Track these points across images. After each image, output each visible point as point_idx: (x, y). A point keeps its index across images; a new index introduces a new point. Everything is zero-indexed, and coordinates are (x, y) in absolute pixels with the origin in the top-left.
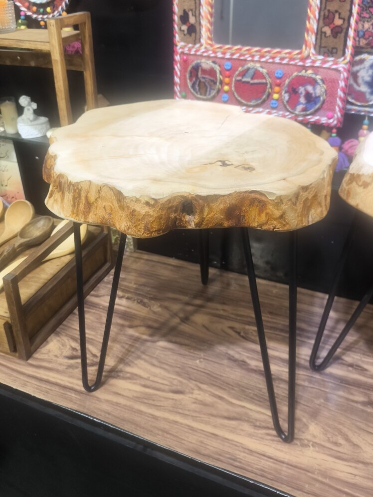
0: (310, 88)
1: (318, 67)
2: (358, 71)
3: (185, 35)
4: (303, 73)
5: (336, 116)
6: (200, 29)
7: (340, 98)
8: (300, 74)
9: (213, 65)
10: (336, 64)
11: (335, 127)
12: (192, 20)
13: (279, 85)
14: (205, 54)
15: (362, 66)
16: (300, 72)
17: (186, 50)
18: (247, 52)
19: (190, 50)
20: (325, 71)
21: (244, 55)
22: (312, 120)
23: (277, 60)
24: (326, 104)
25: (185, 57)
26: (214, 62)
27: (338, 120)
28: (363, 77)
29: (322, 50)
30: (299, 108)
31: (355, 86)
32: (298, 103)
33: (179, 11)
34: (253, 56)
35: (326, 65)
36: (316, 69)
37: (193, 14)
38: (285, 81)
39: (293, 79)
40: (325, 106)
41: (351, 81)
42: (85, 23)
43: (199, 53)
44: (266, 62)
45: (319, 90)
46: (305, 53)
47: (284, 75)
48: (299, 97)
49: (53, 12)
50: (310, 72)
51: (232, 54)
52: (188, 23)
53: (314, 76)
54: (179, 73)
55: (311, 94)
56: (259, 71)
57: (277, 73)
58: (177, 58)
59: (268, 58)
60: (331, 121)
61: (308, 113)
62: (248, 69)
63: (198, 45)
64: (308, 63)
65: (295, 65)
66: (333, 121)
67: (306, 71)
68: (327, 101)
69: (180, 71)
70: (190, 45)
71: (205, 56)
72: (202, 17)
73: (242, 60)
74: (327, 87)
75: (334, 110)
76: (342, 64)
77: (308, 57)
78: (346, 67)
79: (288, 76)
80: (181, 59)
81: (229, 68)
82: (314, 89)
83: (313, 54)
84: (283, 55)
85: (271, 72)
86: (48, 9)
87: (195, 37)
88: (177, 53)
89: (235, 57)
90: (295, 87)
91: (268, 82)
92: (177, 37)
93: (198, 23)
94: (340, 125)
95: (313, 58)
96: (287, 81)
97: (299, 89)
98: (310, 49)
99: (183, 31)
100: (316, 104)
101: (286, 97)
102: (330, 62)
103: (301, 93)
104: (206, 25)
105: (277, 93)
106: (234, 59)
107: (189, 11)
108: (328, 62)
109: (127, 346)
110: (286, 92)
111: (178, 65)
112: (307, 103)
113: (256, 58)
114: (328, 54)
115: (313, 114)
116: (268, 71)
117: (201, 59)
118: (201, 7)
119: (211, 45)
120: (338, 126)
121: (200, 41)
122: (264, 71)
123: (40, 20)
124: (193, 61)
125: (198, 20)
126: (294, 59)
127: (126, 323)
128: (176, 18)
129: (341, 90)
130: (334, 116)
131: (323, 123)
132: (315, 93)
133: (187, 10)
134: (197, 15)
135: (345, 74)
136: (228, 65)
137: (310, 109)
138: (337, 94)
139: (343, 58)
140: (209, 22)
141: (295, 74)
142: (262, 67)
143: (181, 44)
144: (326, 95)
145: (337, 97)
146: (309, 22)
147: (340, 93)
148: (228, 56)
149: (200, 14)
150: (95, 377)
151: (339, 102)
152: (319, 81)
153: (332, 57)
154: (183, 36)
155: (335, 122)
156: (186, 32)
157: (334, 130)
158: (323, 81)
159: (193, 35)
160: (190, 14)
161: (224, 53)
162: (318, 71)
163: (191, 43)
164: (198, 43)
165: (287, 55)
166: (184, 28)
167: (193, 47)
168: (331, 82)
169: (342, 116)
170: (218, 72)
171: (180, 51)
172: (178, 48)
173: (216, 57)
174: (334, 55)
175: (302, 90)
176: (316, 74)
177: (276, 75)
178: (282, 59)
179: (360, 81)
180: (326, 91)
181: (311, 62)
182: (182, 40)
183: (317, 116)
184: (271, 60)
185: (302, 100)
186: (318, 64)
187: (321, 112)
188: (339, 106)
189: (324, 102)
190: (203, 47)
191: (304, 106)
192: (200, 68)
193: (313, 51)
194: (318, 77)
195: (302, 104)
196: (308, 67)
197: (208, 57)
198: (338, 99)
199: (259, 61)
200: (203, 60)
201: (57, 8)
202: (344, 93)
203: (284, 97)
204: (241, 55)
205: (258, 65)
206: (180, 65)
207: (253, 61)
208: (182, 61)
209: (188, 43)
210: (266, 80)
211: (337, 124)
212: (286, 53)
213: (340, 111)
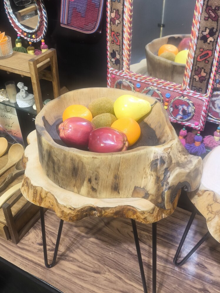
0: (185, 107)
1: (191, 96)
2: (215, 101)
3: (113, 64)
4: (182, 98)
5: (200, 125)
6: (122, 62)
7: (203, 116)
8: (180, 98)
9: (130, 84)
10: (202, 96)
11: (199, 130)
12: (118, 57)
13: (168, 102)
14: (125, 77)
15: (218, 98)
16: (180, 97)
17: (114, 72)
18: (149, 80)
19: (116, 72)
20: (195, 99)
21: (148, 82)
22: (186, 124)
23: (167, 88)
24: (195, 117)
25: (114, 76)
26: (130, 82)
27: (201, 127)
28: (218, 104)
29: (193, 88)
30: (179, 117)
31: (213, 108)
32: (178, 114)
33: (110, 50)
34: (153, 83)
35: (196, 96)
36: (190, 98)
37: (118, 54)
38: (171, 100)
39: (176, 100)
40: (194, 118)
41: (211, 106)
42: (53, 57)
43: (121, 75)
44: (161, 88)
45: (191, 109)
46: (184, 88)
47: (170, 96)
48: (179, 111)
49: (37, 38)
50: (186, 98)
51: (142, 80)
52: (115, 58)
53: (188, 101)
54: (110, 84)
55: (186, 111)
56: (156, 92)
57: (167, 95)
58: (109, 75)
59: (162, 85)
60: (197, 127)
61: (184, 120)
62: (150, 90)
63: (121, 71)
64: (185, 93)
65: (177, 92)
66: (198, 127)
67: (184, 97)
68: (195, 116)
69: (111, 83)
70: (117, 70)
71: (125, 78)
72: (124, 56)
73: (147, 84)
74: (195, 108)
75: (199, 121)
76: (205, 97)
77: (185, 90)
78: (208, 99)
79: (173, 97)
80: (111, 76)
81: (139, 87)
82: (188, 108)
83: (188, 89)
84: (170, 86)
85: (163, 93)
86: (33, 36)
87: (120, 66)
88: (109, 73)
89: (143, 81)
90: (176, 105)
91: (161, 99)
92: (109, 65)
93: (121, 58)
94: (202, 130)
95: (188, 91)
96: (172, 101)
97: (179, 107)
98: (186, 86)
99: (113, 62)
100: (188, 116)
101: (172, 109)
102: (198, 95)
103: (180, 109)
104: (126, 60)
105: (166, 106)
106: (142, 82)
107: (116, 51)
108: (197, 95)
109: (72, 239)
110: (171, 107)
111: (110, 79)
112: (183, 115)
113: (155, 84)
114: (197, 90)
115: (187, 121)
116: (161, 92)
117: (123, 79)
118: (123, 50)
119: (129, 73)
120: (201, 130)
121: (122, 69)
122: (159, 92)
123: (29, 41)
124: (118, 79)
125: (121, 57)
126: (177, 90)
127: (74, 224)
128: (109, 54)
129: (203, 112)
130: (199, 124)
131: (192, 127)
132: (188, 111)
133: (115, 51)
134: (121, 54)
135: (207, 103)
136: (138, 85)
137: (185, 119)
138: (201, 113)
139: (205, 94)
140: (128, 59)
141: (177, 98)
142: (158, 90)
143: (111, 69)
144: (195, 112)
145: (201, 114)
146: (186, 71)
147: (203, 113)
148: (138, 80)
149: (122, 54)
150: (53, 258)
151: (202, 118)
152: (191, 105)
153: (199, 92)
154: (112, 64)
155: (199, 128)
156: (114, 63)
157: (199, 132)
158: (193, 104)
159: (118, 65)
160: (117, 53)
161: (136, 78)
162: (191, 98)
163: (117, 69)
164: (121, 70)
165: (173, 87)
166: (113, 60)
167: (118, 72)
168: (197, 105)
169: (203, 125)
170: (132, 88)
171: (111, 72)
172: (110, 70)
173: (132, 79)
174: (200, 92)
175: (180, 107)
176: (189, 100)
177: (166, 96)
178: (170, 88)
179: (216, 106)
180: (195, 110)
181: (186, 93)
182: (112, 67)
183: (189, 123)
184: (163, 87)
185: (181, 113)
186: (191, 94)
187: (192, 121)
188: (202, 120)
189: (193, 116)
190: (124, 72)
191: (182, 116)
192: (122, 84)
193: (188, 87)
194: (190, 102)
195: (180, 115)
196: (185, 95)
197: (127, 79)
198: (201, 116)
199: (157, 86)
200: (124, 80)
201: (39, 37)
202: (206, 113)
203: (170, 109)
204: (146, 81)
205: (156, 88)
206: (111, 79)
207: (153, 85)
208: (112, 77)
209: (116, 69)
210: (160, 98)
211: (201, 129)
212: (172, 86)
213: (202, 122)
